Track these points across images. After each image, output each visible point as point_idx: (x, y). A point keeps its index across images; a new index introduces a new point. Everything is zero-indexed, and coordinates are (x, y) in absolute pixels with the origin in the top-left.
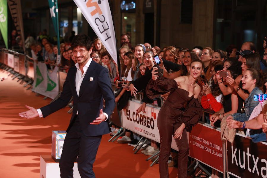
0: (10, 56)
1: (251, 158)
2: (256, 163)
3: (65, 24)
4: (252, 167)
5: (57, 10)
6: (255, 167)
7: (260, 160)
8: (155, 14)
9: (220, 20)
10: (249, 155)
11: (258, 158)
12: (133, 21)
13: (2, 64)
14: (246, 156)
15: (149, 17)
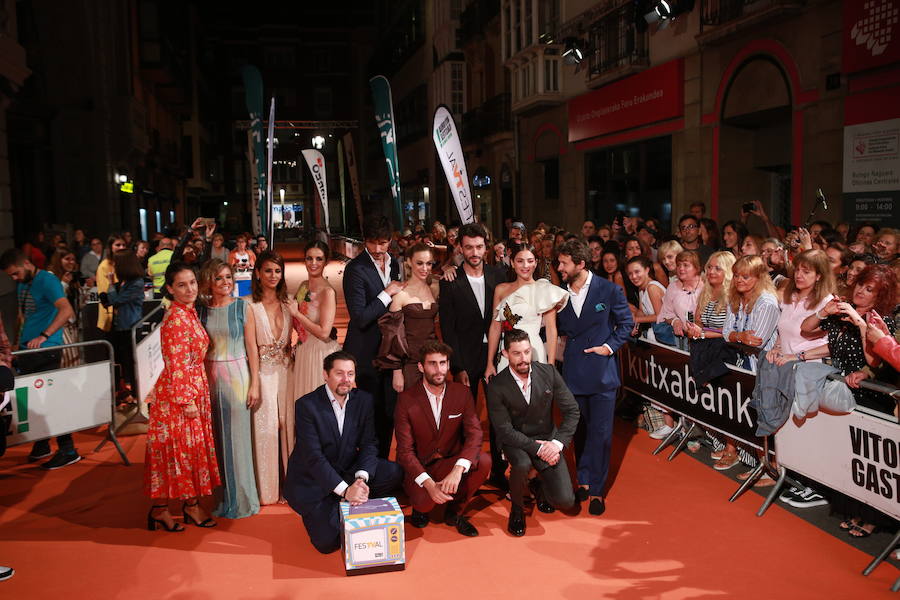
0: (349, 245)
1: (656, 370)
2: (664, 376)
3: (411, 206)
4: (658, 382)
5: (399, 189)
6: (663, 381)
7: (669, 374)
8: (514, 189)
9: (592, 193)
10: (653, 365)
11: (666, 370)
12: (488, 199)
13: (341, 254)
14: (650, 367)
15: (507, 193)
